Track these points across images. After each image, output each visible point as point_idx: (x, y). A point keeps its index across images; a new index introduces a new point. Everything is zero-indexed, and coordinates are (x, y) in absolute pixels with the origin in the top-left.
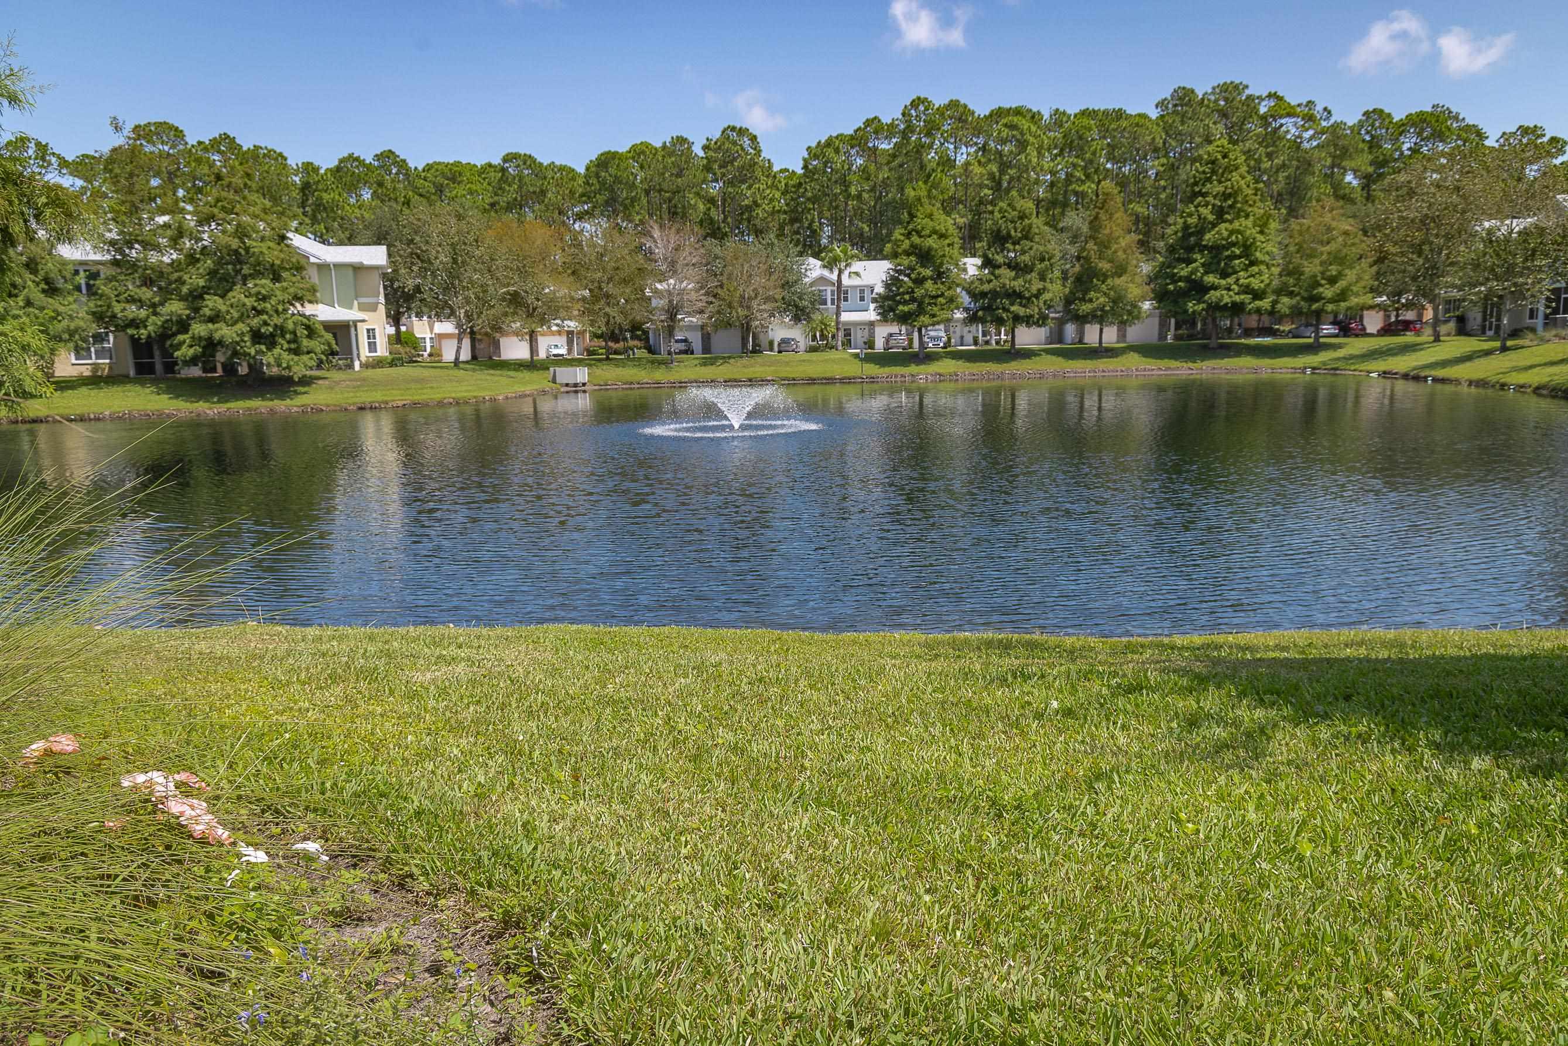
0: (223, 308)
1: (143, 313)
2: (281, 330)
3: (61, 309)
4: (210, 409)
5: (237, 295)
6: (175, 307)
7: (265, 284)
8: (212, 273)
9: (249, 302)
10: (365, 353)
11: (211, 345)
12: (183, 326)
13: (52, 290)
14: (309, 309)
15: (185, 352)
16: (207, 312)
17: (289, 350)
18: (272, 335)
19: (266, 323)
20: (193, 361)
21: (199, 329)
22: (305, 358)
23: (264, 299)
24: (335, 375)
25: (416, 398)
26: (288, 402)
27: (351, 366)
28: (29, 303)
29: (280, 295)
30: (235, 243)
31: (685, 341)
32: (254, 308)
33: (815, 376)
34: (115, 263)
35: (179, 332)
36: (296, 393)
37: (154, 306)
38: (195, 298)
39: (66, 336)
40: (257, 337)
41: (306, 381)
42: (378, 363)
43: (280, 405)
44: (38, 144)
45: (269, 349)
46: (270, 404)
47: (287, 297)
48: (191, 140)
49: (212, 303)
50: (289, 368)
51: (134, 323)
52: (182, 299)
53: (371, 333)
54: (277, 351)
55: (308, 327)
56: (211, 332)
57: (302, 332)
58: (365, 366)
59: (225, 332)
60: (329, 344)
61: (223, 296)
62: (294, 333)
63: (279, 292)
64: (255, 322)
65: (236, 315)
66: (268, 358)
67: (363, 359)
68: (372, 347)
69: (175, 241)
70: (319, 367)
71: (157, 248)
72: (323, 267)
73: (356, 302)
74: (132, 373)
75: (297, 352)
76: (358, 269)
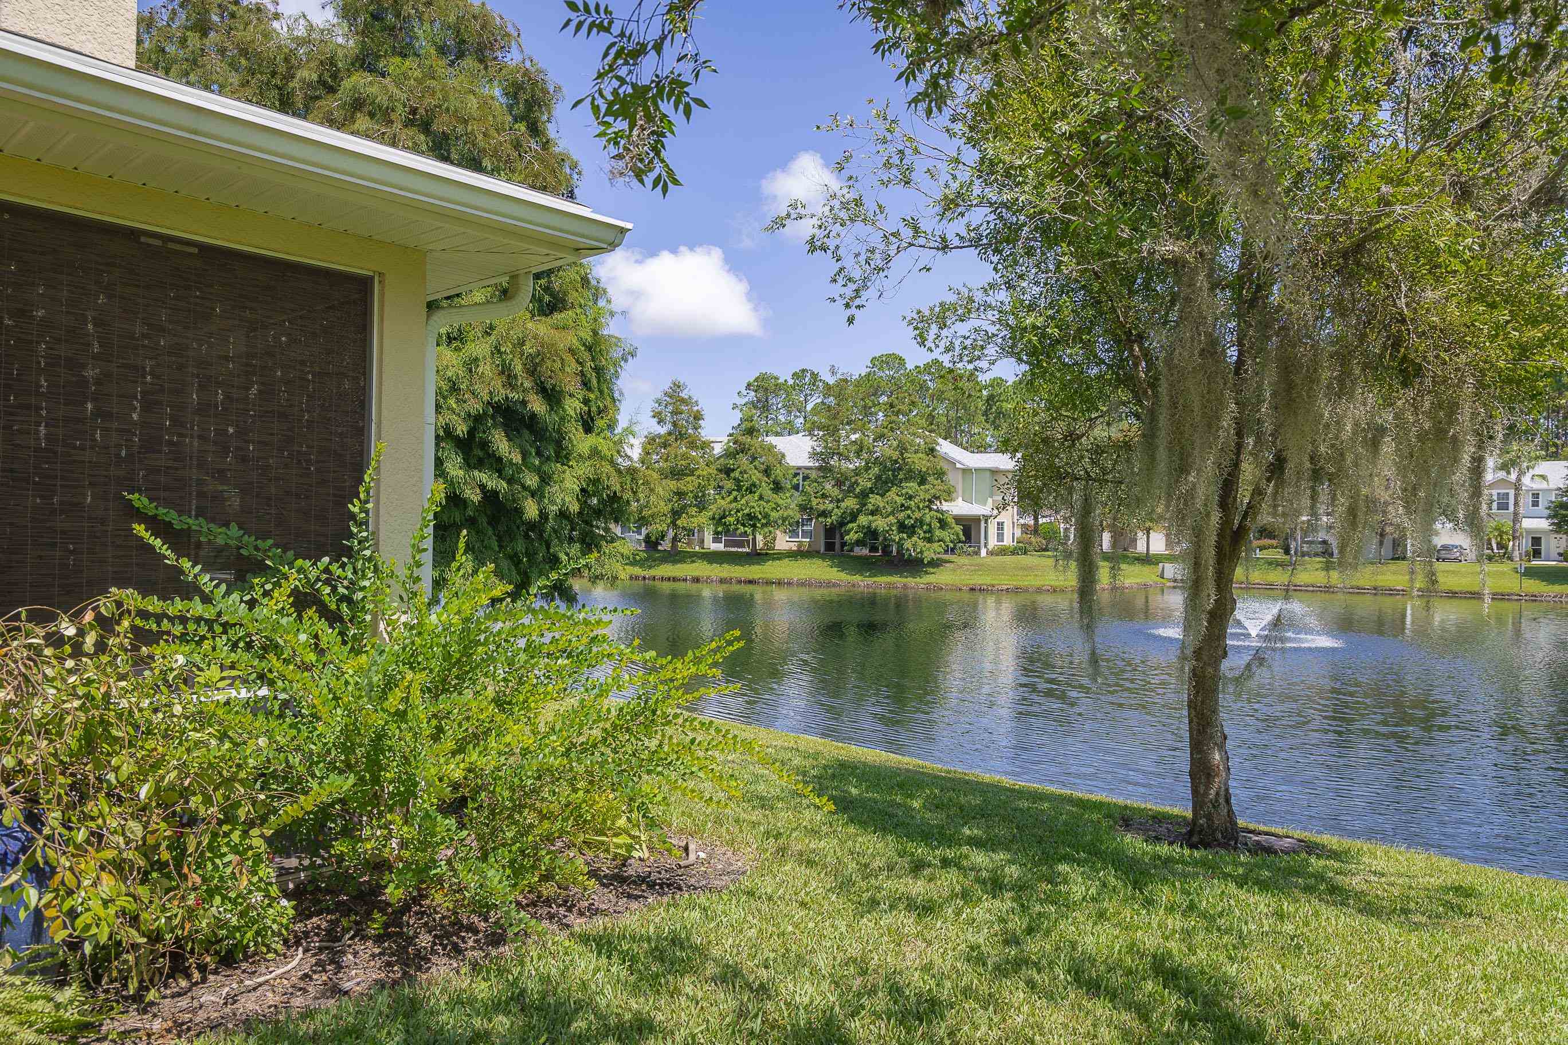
0: (881, 505)
1: (830, 506)
2: (921, 522)
3: (781, 502)
4: (863, 582)
5: (892, 495)
6: (851, 503)
7: (911, 486)
8: (878, 478)
9: (899, 500)
10: (993, 542)
11: (872, 534)
12: (854, 517)
13: (777, 487)
14: (945, 506)
15: (852, 537)
16: (870, 507)
17: (924, 538)
18: (913, 526)
19: (909, 517)
20: (859, 543)
21: (863, 520)
22: (936, 545)
23: (910, 498)
24: (964, 560)
25: (1021, 584)
26: (918, 579)
27: (977, 553)
28: (761, 498)
29: (922, 495)
30: (895, 455)
31: (1324, 542)
32: (902, 505)
33: (1457, 589)
34: (820, 468)
35: (851, 522)
36: (926, 573)
37: (838, 501)
38: (864, 495)
39: (780, 522)
40: (902, 527)
41: (935, 564)
42: (1002, 551)
43: (911, 581)
44: (813, 373)
45: (909, 537)
46: (904, 580)
47: (928, 497)
48: (910, 366)
49: (874, 500)
50: (921, 552)
51: (824, 514)
52: (856, 497)
53: (1000, 526)
54: (915, 538)
55: (940, 521)
56: (870, 522)
57: (936, 524)
58: (991, 553)
59: (880, 523)
60: (958, 535)
61: (882, 496)
62: (930, 525)
63: (923, 493)
64: (901, 516)
65: (889, 510)
66: (908, 544)
67: (990, 547)
68: (1000, 537)
69: (858, 454)
70: (946, 552)
71: (847, 458)
72: (966, 471)
73: (990, 500)
74: (822, 550)
75: (930, 540)
76: (994, 472)
